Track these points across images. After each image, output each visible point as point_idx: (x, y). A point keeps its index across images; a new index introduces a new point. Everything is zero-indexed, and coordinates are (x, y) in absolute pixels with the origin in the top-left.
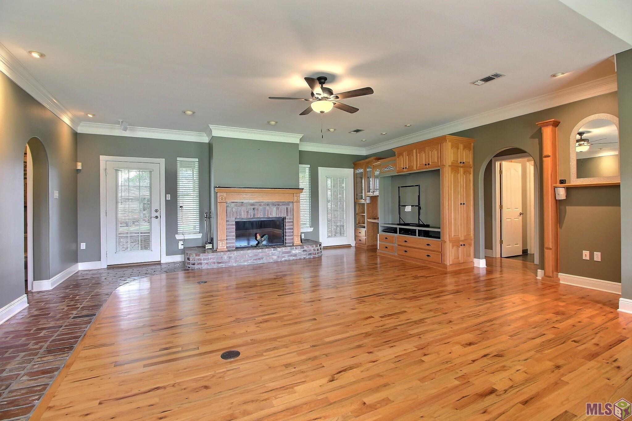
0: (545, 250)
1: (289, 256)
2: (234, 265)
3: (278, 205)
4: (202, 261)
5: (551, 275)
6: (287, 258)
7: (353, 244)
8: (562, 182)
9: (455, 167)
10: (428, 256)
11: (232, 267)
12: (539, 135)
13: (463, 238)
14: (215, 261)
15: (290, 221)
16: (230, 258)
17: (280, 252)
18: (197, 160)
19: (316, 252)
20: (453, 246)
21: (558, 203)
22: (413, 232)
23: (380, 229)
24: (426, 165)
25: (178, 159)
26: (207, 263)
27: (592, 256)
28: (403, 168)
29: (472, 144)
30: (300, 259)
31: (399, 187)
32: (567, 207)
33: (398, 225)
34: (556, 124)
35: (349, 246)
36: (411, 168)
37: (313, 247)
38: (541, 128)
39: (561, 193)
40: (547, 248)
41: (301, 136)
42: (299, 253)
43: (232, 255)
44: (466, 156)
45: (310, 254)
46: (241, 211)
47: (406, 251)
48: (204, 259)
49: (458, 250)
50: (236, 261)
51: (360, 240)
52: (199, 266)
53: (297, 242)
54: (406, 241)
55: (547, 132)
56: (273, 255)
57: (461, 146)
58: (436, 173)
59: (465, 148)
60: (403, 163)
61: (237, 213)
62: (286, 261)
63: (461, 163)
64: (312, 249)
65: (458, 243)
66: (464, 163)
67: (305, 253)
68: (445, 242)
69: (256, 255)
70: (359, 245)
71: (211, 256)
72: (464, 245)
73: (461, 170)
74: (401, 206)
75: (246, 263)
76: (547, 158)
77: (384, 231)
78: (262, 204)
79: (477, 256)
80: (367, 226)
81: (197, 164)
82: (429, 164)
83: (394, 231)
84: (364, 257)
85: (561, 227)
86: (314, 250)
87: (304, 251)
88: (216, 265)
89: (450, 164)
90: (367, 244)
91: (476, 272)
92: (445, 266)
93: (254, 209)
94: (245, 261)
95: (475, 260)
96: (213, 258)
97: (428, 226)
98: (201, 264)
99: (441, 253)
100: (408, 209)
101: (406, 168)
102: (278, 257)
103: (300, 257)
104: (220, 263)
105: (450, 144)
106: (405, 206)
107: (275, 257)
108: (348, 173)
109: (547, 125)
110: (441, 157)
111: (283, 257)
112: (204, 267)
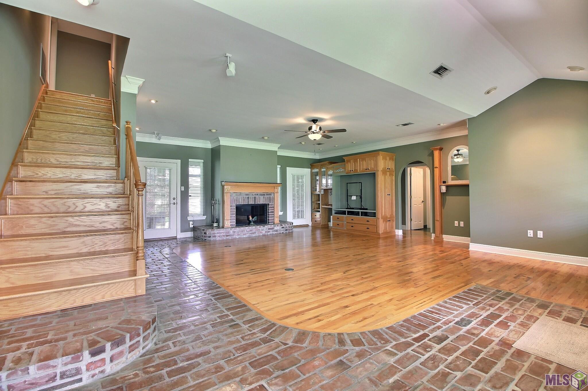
0: (436, 222)
1: (272, 231)
2: (237, 237)
3: (264, 195)
4: (216, 235)
5: (438, 236)
6: (271, 233)
7: (310, 224)
8: (444, 182)
9: (384, 172)
10: (368, 228)
11: (235, 239)
12: (432, 155)
13: (389, 217)
14: (224, 234)
15: (272, 206)
16: (234, 232)
17: (267, 228)
18: (203, 161)
19: (290, 228)
20: (383, 221)
21: (442, 194)
22: (357, 214)
23: (333, 212)
24: (366, 169)
25: (190, 160)
26: (219, 236)
27: (459, 224)
28: (351, 171)
29: (394, 157)
30: (280, 233)
31: (347, 183)
32: (447, 197)
33: (346, 209)
34: (441, 149)
35: (307, 226)
36: (356, 170)
37: (288, 225)
38: (433, 151)
39: (444, 189)
40: (437, 221)
41: (279, 145)
42: (279, 229)
43: (236, 230)
44: (391, 165)
45: (286, 230)
46: (239, 199)
47: (352, 226)
48: (217, 233)
49: (386, 224)
50: (238, 235)
51: (316, 221)
52: (214, 238)
53: (277, 222)
54: (352, 220)
55: (436, 153)
56: (262, 230)
57: (388, 158)
58: (373, 175)
59: (390, 159)
60: (350, 167)
61: (237, 201)
62: (270, 234)
63: (388, 169)
64: (288, 226)
65: (386, 220)
66: (389, 169)
67: (283, 229)
68: (379, 219)
69: (251, 231)
70: (314, 225)
71: (222, 231)
72: (390, 221)
73: (388, 173)
74: (348, 196)
75: (244, 236)
76: (436, 169)
77: (336, 213)
78: (254, 194)
79: (397, 228)
80: (322, 210)
81: (202, 164)
82: (368, 169)
83: (344, 213)
84: (318, 233)
85: (444, 208)
86: (289, 227)
87: (282, 227)
88: (225, 237)
89: (382, 169)
90: (321, 224)
91: (396, 237)
92: (379, 234)
93: (248, 198)
94: (244, 235)
95: (396, 231)
96: (224, 233)
97: (367, 209)
98: (215, 236)
99: (376, 226)
100: (354, 198)
101: (352, 171)
102: (266, 232)
103: (280, 232)
104: (228, 236)
105: (381, 157)
106: (352, 196)
107: (264, 232)
108: (306, 172)
109: (436, 149)
110: (376, 165)
111: (269, 232)
112: (218, 239)
